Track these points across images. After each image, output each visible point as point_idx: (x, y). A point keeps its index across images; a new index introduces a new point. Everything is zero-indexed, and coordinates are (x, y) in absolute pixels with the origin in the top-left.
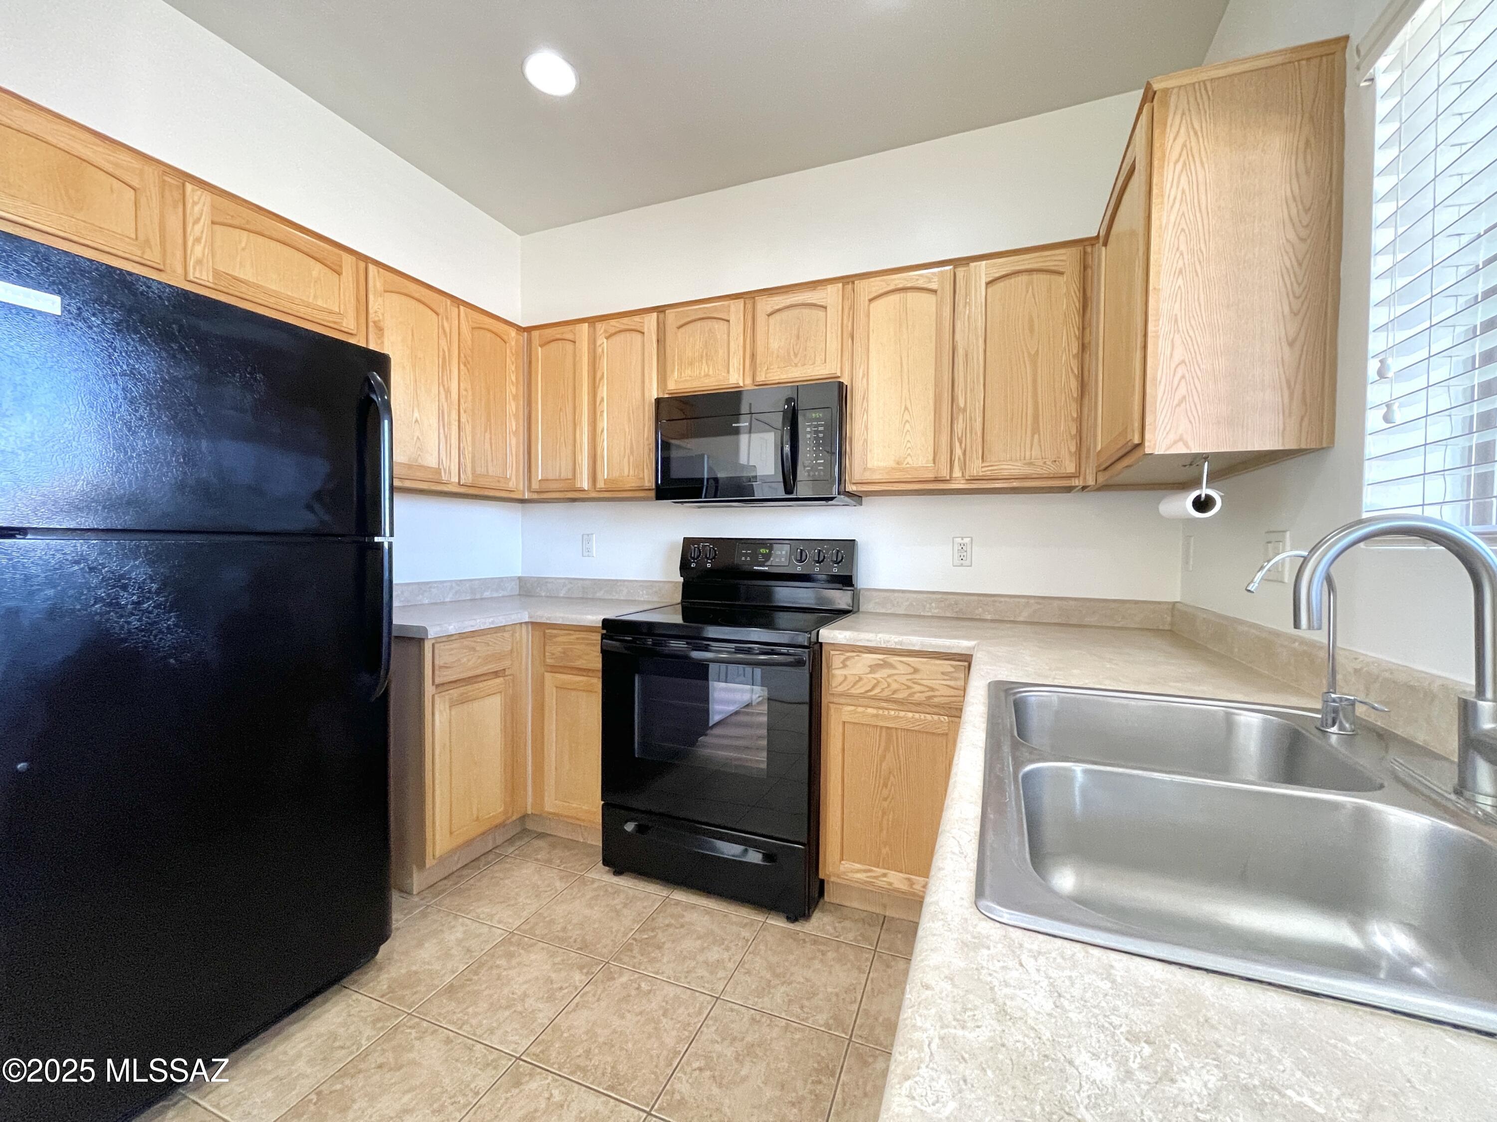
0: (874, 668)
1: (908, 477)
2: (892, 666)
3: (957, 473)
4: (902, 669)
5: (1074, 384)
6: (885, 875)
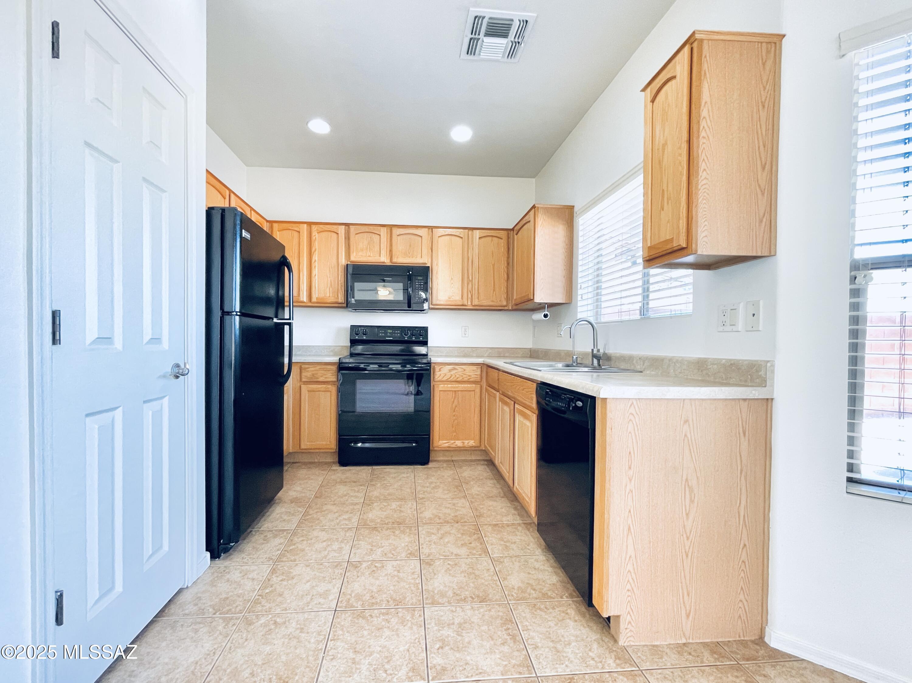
0: (450, 371)
1: (453, 303)
2: (456, 369)
3: (469, 303)
4: (460, 370)
5: (506, 276)
6: (455, 443)
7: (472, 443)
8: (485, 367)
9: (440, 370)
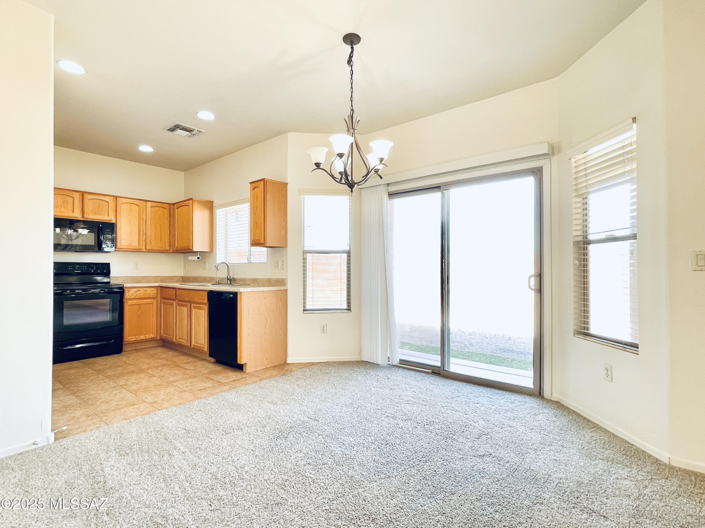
0: (136, 292)
1: (132, 248)
2: (140, 290)
3: (144, 248)
4: (143, 291)
5: (169, 232)
6: (139, 337)
7: (151, 336)
8: (159, 289)
9: (129, 292)
